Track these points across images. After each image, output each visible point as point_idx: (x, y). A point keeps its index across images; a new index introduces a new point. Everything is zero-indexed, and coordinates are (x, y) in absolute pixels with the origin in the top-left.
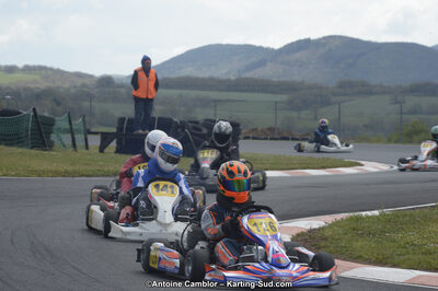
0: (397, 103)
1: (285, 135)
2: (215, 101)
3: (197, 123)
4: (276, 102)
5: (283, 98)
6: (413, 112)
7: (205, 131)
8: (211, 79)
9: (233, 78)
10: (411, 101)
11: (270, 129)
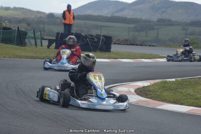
0: (184, 30)
1: (133, 43)
2: (101, 26)
3: (93, 36)
4: (129, 28)
5: (132, 26)
6: (192, 34)
7: (96, 40)
8: (99, 16)
9: (109, 16)
10: (191, 29)
11: (126, 40)
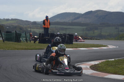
3: (61, 35)
4: (83, 29)
7: (64, 37)
9: (70, 22)
10: (121, 28)
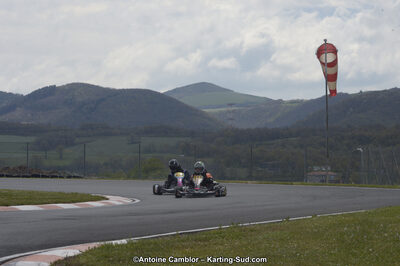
0: (133, 143)
1: (35, 172)
4: (28, 143)
11: (20, 168)
